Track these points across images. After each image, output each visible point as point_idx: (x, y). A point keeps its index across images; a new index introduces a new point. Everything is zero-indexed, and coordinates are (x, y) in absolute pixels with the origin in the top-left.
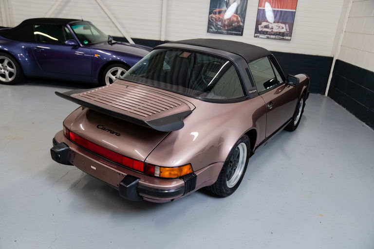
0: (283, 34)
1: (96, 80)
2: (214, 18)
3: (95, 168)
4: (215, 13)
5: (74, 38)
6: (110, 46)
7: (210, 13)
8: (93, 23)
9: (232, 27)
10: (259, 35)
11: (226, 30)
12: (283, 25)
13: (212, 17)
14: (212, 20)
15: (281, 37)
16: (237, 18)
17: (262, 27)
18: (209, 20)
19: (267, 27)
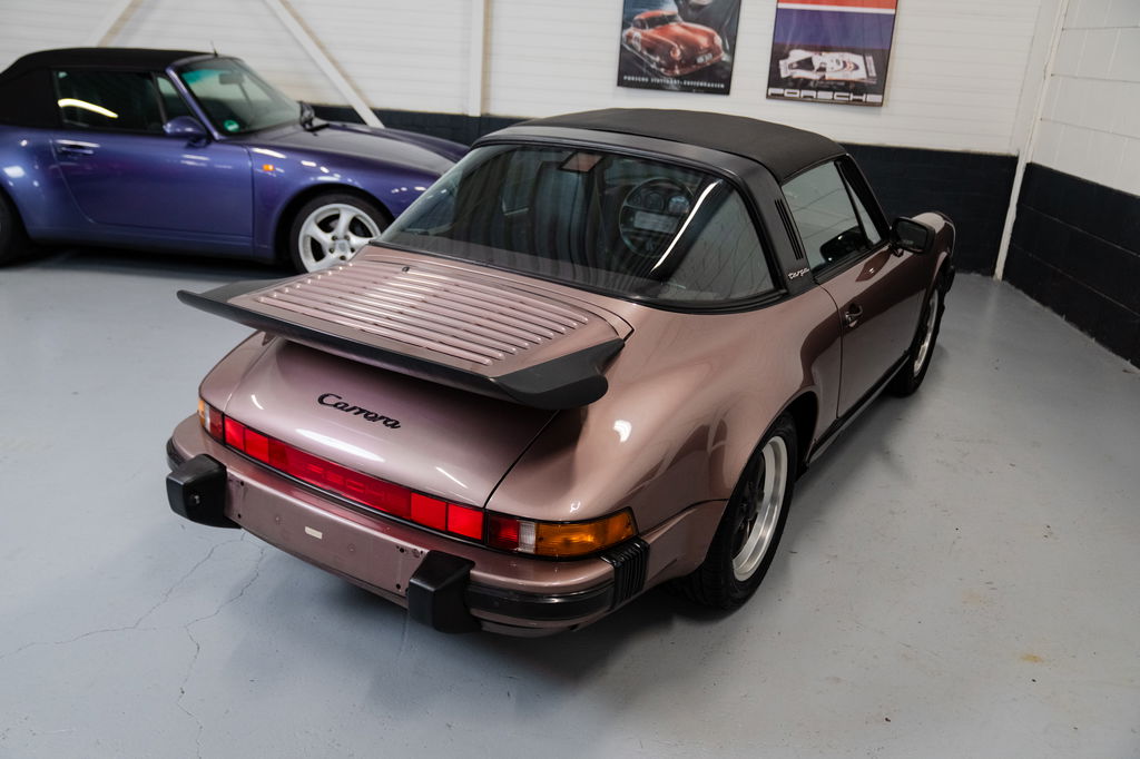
0: (857, 88)
1: (267, 248)
2: (636, 39)
3: (319, 535)
4: (642, 25)
5: (191, 113)
6: (310, 135)
7: (625, 25)
8: (250, 63)
9: (694, 66)
10: (780, 91)
11: (677, 77)
12: (858, 59)
13: (629, 37)
14: (631, 46)
15: (852, 97)
16: (711, 38)
17: (791, 67)
18: (622, 47)
19: (806, 64)
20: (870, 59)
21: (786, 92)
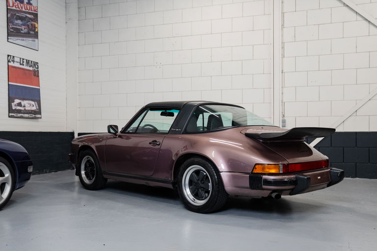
0: (34, 112)
10: (13, 114)
12: (33, 103)
15: (34, 116)
17: (15, 105)
19: (20, 104)
20: (36, 103)
21: (15, 115)
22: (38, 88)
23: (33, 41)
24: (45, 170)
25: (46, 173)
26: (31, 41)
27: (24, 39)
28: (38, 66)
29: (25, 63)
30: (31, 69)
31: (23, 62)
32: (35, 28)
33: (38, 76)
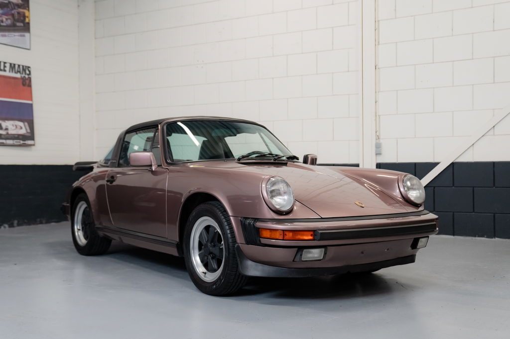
0: (23, 138)
12: (21, 124)
15: (22, 142)
20: (26, 124)
22: (30, 102)
23: (21, 36)
24: (38, 220)
25: (41, 223)
26: (17, 37)
27: (7, 34)
28: (30, 71)
29: (7, 69)
30: (18, 75)
31: (5, 67)
32: (24, 17)
33: (30, 86)
